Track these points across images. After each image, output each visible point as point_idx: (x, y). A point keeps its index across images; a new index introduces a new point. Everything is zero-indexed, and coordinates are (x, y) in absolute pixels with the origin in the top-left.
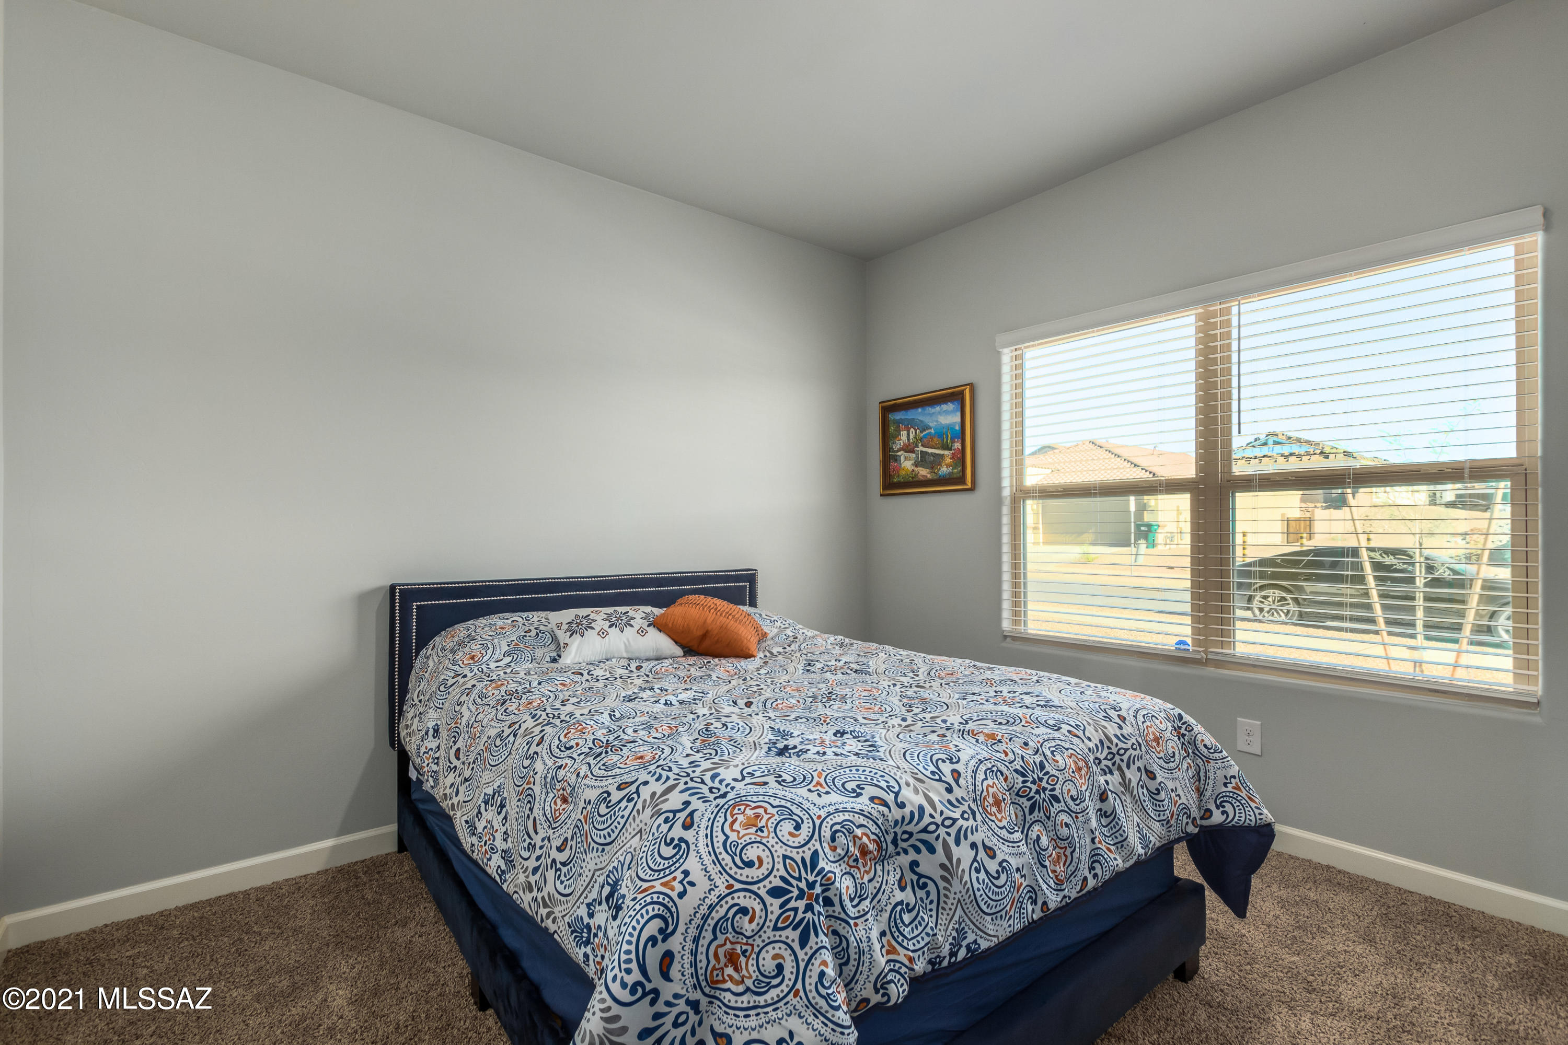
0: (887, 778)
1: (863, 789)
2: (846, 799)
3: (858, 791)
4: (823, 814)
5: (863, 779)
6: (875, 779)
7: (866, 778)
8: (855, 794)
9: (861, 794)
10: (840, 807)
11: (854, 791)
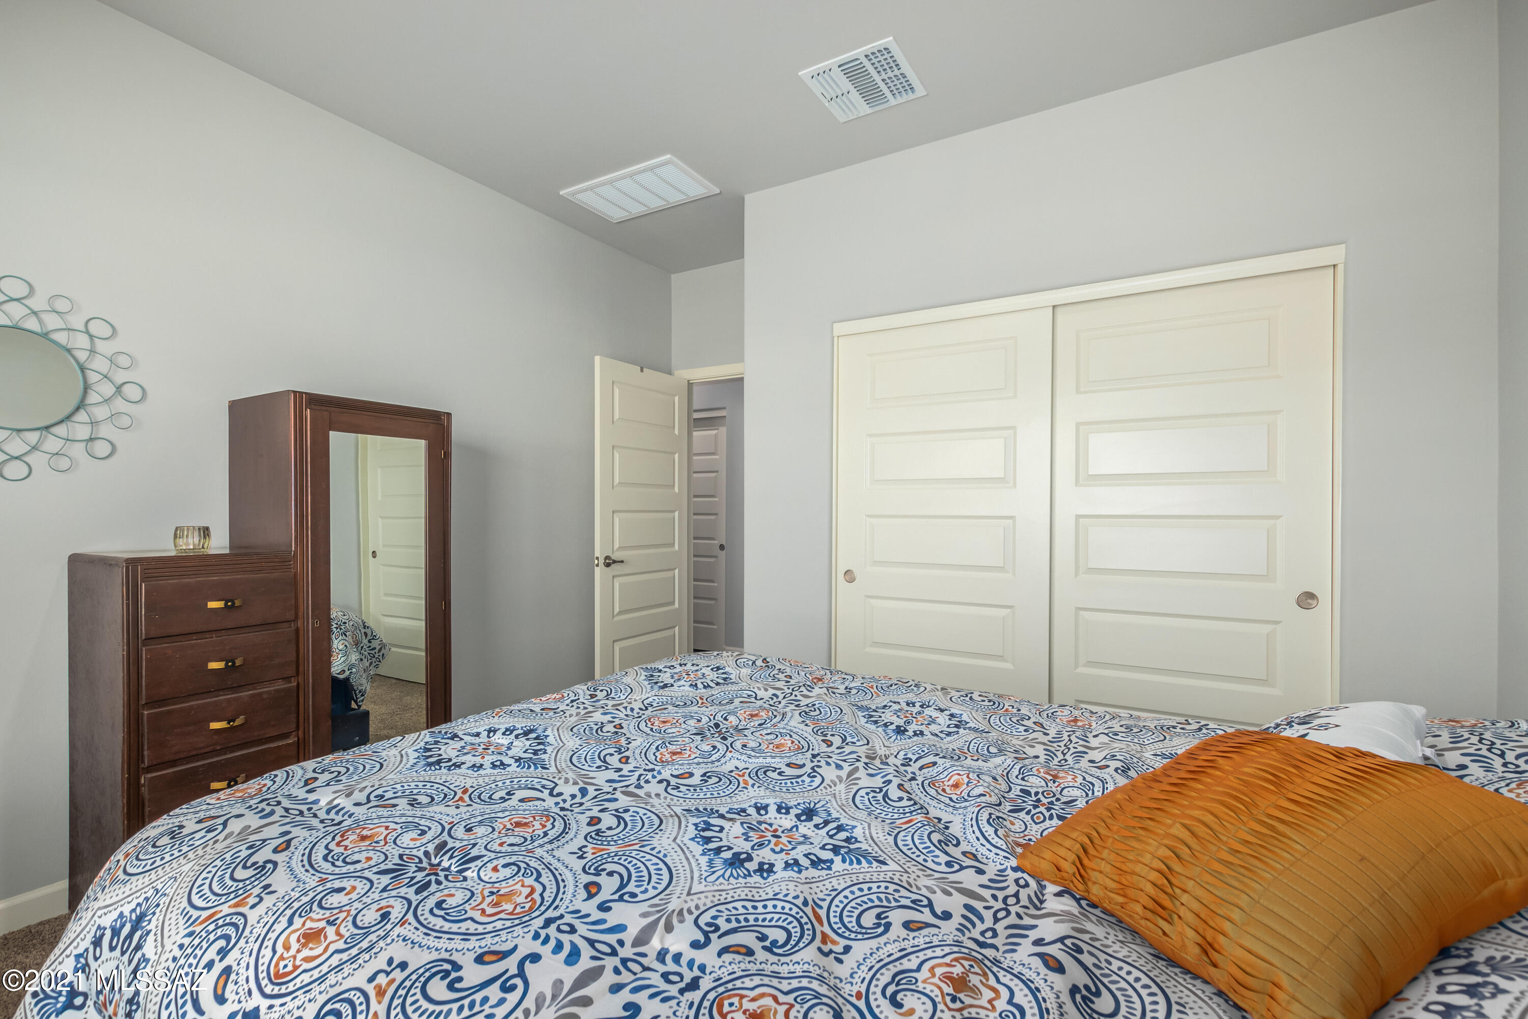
0: (681, 794)
1: (701, 780)
2: (714, 769)
3: (705, 778)
4: (729, 755)
5: (704, 788)
6: (692, 791)
7: (702, 789)
8: (708, 775)
9: (701, 776)
10: (717, 764)
11: (709, 777)
